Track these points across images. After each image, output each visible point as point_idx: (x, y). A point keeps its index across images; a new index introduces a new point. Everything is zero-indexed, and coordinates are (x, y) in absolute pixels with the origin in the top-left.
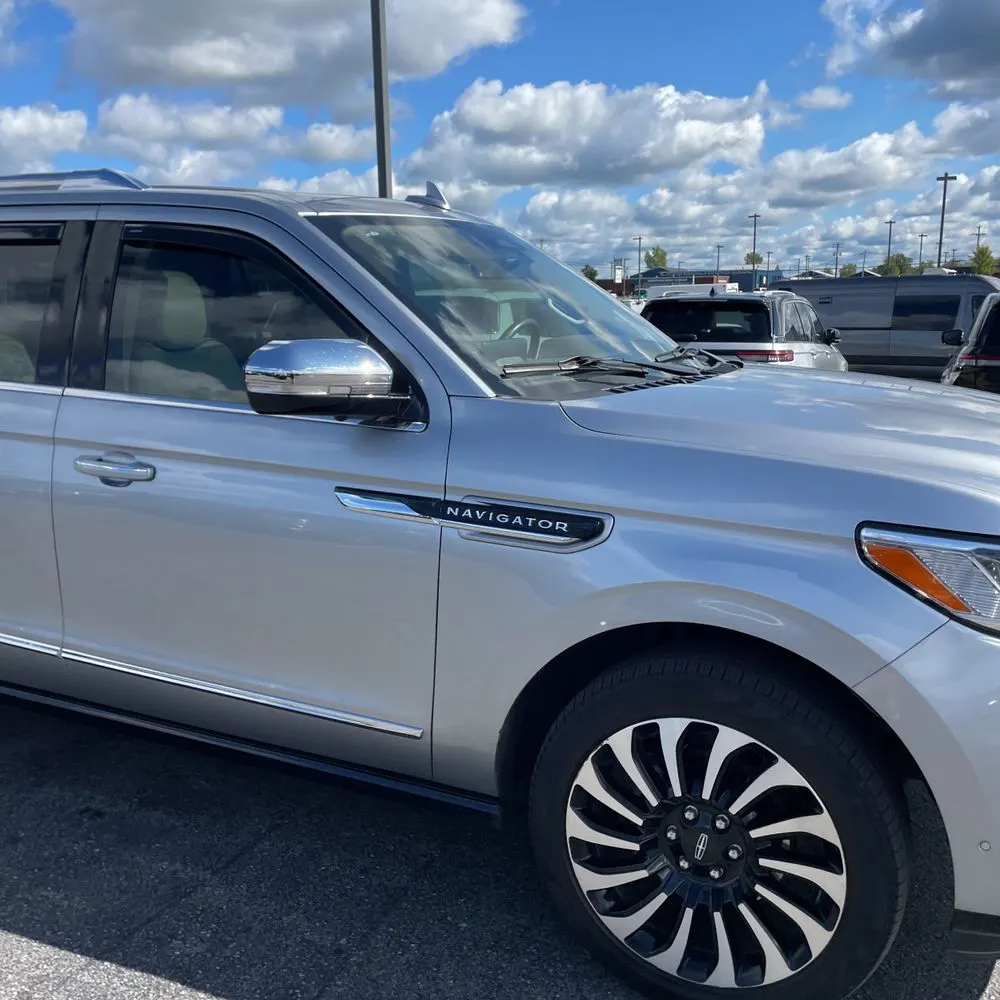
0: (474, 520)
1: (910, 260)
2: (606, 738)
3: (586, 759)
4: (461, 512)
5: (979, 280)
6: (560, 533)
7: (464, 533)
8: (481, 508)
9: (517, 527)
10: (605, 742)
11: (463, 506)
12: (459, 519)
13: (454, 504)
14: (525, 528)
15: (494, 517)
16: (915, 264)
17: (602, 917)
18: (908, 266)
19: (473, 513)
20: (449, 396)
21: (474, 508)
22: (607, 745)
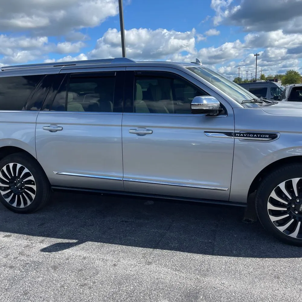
0: (244, 136)
1: (242, 79)
2: (278, 185)
3: (273, 190)
4: (240, 135)
5: (272, 83)
6: (267, 138)
7: (241, 140)
8: (245, 134)
9: (255, 137)
10: (278, 186)
11: (240, 134)
12: (240, 136)
13: (238, 133)
14: (257, 137)
15: (249, 135)
16: (243, 80)
17: (277, 227)
18: (241, 80)
19: (243, 135)
20: (233, 108)
21: (243, 134)
22: (279, 186)
